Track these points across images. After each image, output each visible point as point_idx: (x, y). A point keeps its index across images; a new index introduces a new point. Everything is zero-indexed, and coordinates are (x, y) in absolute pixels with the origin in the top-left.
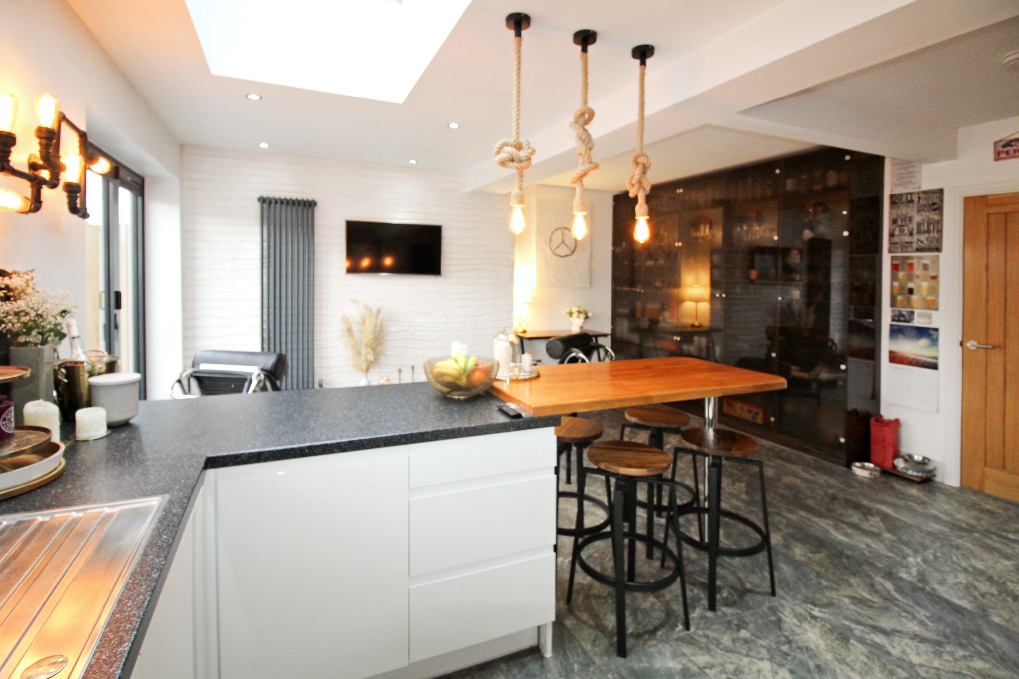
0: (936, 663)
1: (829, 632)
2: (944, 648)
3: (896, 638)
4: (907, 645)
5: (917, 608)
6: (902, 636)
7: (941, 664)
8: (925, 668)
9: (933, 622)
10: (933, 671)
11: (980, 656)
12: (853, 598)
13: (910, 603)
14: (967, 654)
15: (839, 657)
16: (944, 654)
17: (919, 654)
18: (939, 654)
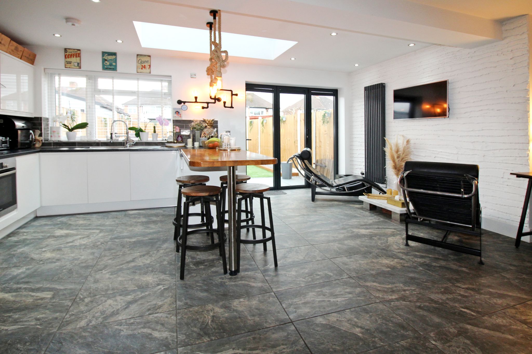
0: (101, 307)
1: (147, 284)
2: (102, 318)
3: (124, 304)
4: (117, 305)
5: (130, 332)
6: (122, 308)
7: (99, 309)
8: (104, 301)
9: (117, 329)
10: (100, 303)
11: (84, 329)
12: (160, 307)
13: (136, 332)
14: (90, 324)
15: (134, 280)
16: (100, 314)
17: (110, 305)
18: (103, 312)
